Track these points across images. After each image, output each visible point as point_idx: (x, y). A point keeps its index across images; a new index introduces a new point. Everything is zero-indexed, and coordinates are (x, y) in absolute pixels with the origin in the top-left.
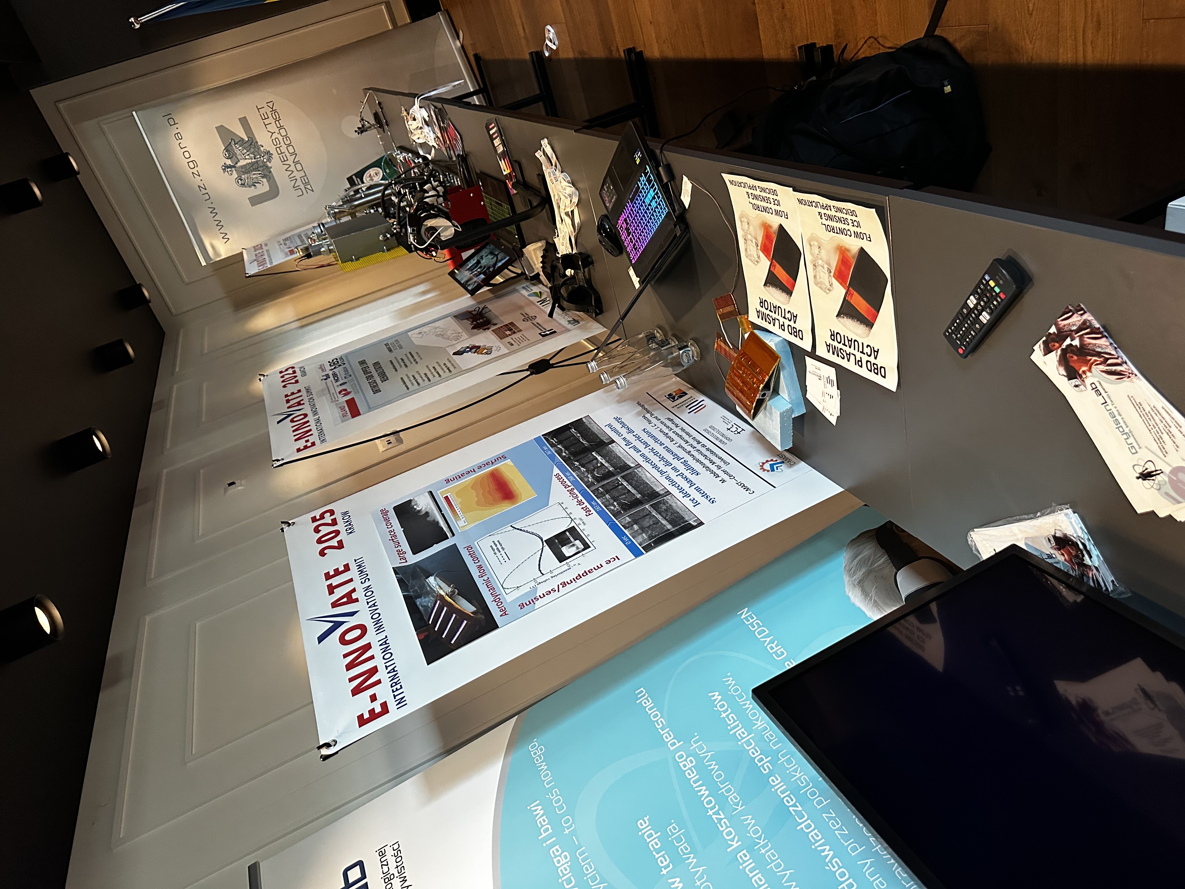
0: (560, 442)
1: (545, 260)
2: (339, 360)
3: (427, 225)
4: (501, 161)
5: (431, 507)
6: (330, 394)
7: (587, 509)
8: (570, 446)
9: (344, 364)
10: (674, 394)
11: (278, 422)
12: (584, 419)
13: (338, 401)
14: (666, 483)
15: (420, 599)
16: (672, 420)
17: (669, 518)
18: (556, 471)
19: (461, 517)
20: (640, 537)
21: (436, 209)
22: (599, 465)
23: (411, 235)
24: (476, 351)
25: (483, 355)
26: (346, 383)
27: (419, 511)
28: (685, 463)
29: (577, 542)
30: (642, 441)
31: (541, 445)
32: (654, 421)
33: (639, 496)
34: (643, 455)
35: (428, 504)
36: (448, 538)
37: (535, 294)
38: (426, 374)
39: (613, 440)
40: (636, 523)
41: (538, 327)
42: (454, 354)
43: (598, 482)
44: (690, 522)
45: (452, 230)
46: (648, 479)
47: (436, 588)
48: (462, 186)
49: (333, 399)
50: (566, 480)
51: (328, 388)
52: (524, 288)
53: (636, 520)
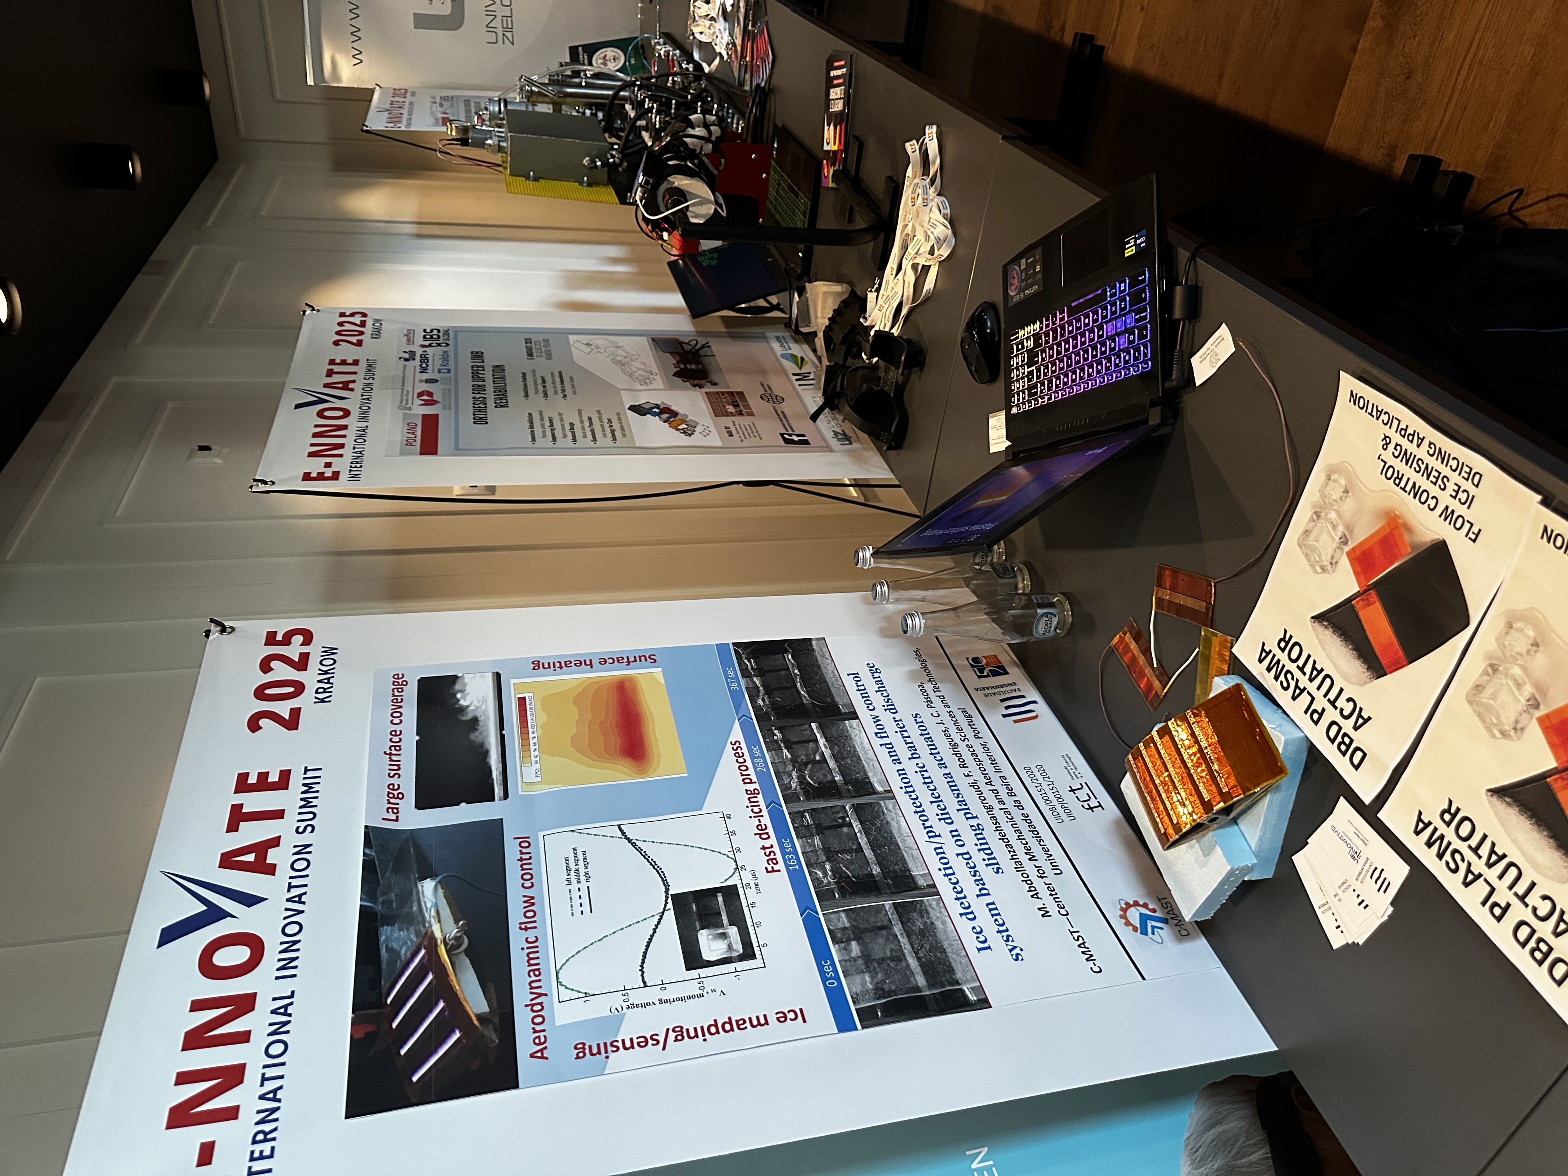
0: (761, 672)
1: (838, 318)
2: (441, 334)
3: (674, 183)
4: (829, 125)
5: (486, 710)
6: (403, 389)
7: (772, 856)
8: (776, 689)
9: (448, 345)
10: (984, 661)
11: (298, 406)
12: (814, 643)
13: (410, 409)
14: (934, 863)
15: (389, 928)
16: (969, 717)
17: (925, 957)
18: (737, 734)
19: (533, 759)
20: (858, 979)
21: (696, 161)
22: (818, 758)
23: (639, 189)
24: (669, 418)
25: (678, 432)
26: (437, 381)
27: (463, 709)
28: (978, 829)
29: (733, 931)
30: (908, 740)
31: (726, 664)
32: (937, 702)
33: (876, 870)
34: (902, 773)
35: (485, 701)
36: (494, 800)
37: (793, 358)
38: (572, 425)
39: (855, 713)
40: (858, 939)
41: (781, 421)
42: (632, 408)
43: (808, 798)
44: (965, 988)
45: (710, 208)
46: (901, 834)
47: (430, 915)
48: (744, 136)
49: (404, 402)
50: (749, 763)
51: (404, 378)
52: (778, 338)
53: (859, 930)
